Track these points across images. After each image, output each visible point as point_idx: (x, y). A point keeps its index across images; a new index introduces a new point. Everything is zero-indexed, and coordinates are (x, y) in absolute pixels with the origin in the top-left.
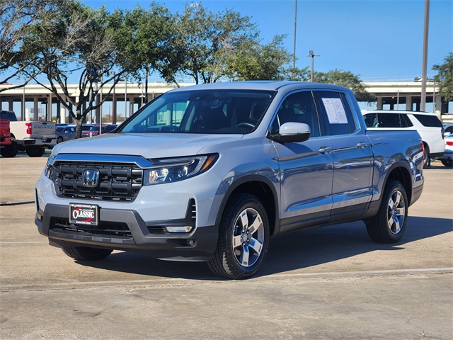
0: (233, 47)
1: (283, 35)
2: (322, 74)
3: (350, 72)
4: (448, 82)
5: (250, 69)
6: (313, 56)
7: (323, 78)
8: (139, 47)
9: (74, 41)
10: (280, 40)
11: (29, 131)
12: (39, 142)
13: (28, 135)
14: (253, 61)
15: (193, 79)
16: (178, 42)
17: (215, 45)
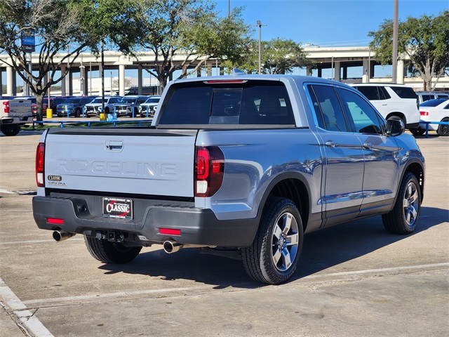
0: (191, 20)
1: (241, 7)
2: (266, 43)
3: (291, 41)
4: (384, 48)
5: (211, 42)
6: (260, 26)
7: (266, 46)
8: (102, 22)
9: (40, 17)
10: (238, 13)
11: (7, 110)
12: (17, 121)
13: (7, 114)
14: (214, 35)
15: (152, 52)
16: (138, 15)
17: (172, 18)
